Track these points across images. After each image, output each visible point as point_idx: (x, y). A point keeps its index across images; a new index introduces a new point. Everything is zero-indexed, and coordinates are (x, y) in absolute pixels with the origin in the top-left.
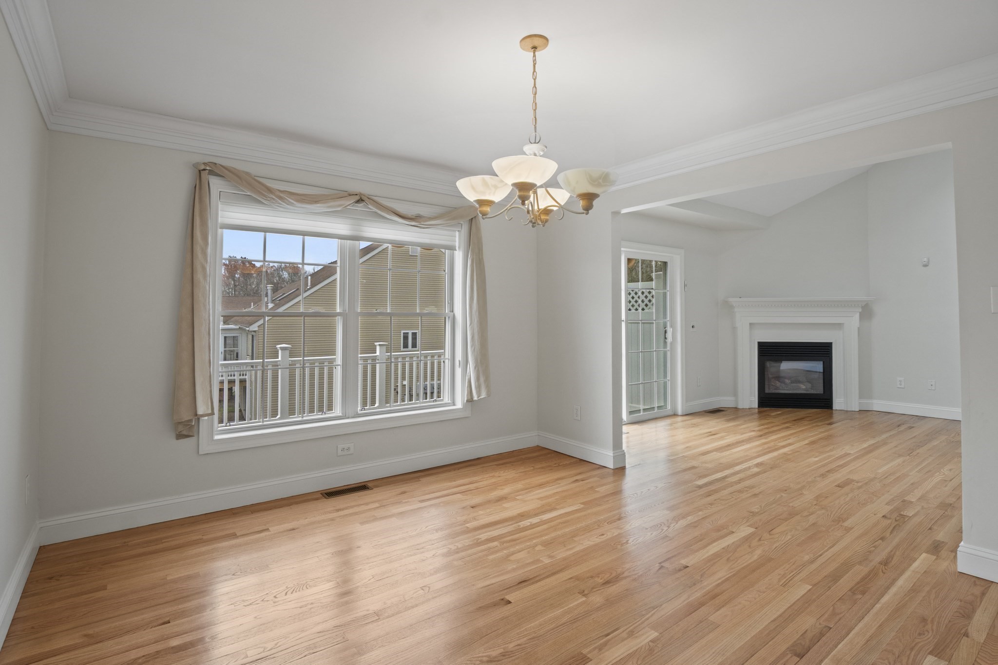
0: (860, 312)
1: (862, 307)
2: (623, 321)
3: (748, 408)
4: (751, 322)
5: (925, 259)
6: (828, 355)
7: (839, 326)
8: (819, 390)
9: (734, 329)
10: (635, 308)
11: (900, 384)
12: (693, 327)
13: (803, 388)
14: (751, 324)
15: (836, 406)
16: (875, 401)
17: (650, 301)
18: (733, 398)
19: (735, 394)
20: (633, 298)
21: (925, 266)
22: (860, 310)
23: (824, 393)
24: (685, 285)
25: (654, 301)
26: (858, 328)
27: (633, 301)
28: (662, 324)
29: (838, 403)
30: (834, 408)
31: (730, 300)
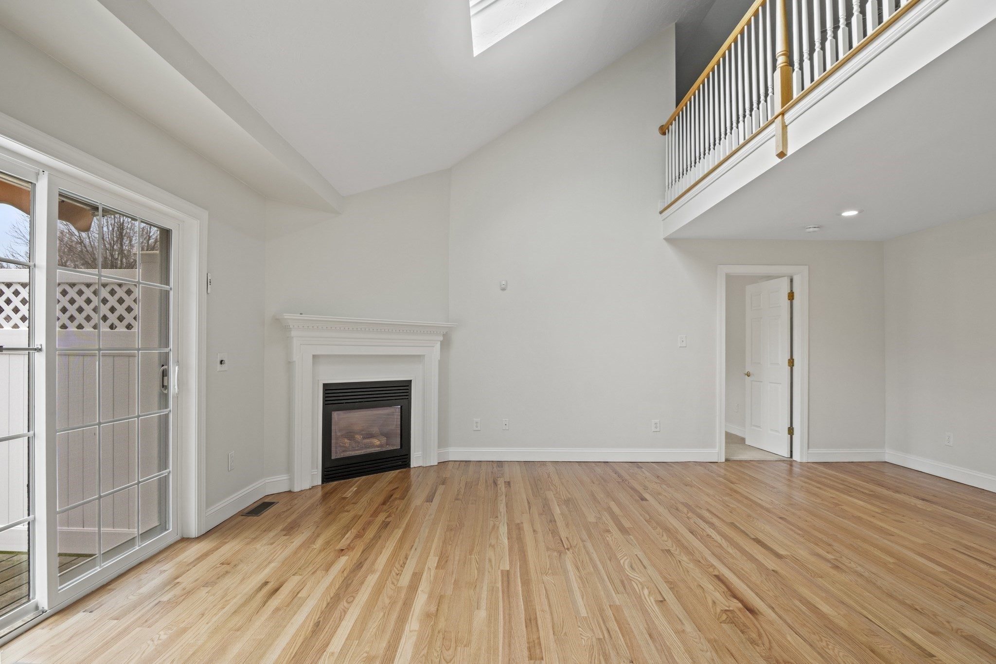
0: (441, 341)
1: (444, 335)
2: (40, 350)
3: (308, 488)
4: (314, 354)
5: (504, 282)
6: (406, 397)
7: (419, 358)
8: (396, 444)
9: (290, 364)
10: (76, 323)
11: (477, 427)
12: (221, 362)
13: (377, 445)
14: (314, 356)
15: (414, 463)
16: (451, 449)
17: (129, 310)
18: (284, 477)
19: (289, 469)
20: (72, 301)
21: (503, 289)
22: (441, 338)
23: (401, 448)
24: (208, 282)
25: (137, 309)
26: (439, 361)
27: (72, 310)
28: (156, 360)
29: (417, 459)
30: (412, 467)
31: (287, 316)
